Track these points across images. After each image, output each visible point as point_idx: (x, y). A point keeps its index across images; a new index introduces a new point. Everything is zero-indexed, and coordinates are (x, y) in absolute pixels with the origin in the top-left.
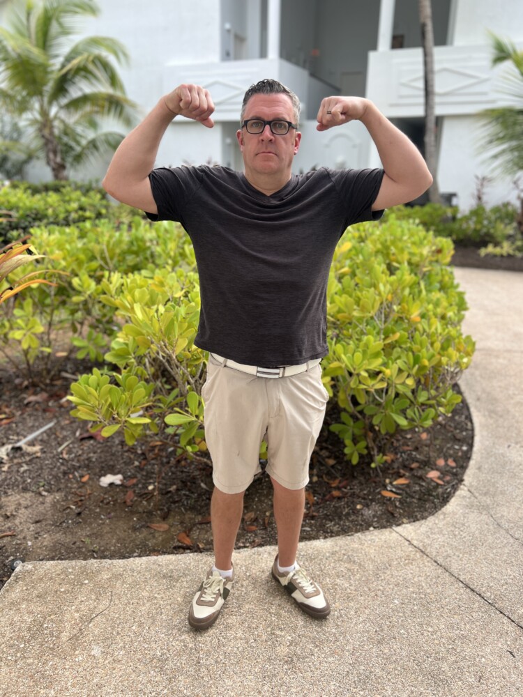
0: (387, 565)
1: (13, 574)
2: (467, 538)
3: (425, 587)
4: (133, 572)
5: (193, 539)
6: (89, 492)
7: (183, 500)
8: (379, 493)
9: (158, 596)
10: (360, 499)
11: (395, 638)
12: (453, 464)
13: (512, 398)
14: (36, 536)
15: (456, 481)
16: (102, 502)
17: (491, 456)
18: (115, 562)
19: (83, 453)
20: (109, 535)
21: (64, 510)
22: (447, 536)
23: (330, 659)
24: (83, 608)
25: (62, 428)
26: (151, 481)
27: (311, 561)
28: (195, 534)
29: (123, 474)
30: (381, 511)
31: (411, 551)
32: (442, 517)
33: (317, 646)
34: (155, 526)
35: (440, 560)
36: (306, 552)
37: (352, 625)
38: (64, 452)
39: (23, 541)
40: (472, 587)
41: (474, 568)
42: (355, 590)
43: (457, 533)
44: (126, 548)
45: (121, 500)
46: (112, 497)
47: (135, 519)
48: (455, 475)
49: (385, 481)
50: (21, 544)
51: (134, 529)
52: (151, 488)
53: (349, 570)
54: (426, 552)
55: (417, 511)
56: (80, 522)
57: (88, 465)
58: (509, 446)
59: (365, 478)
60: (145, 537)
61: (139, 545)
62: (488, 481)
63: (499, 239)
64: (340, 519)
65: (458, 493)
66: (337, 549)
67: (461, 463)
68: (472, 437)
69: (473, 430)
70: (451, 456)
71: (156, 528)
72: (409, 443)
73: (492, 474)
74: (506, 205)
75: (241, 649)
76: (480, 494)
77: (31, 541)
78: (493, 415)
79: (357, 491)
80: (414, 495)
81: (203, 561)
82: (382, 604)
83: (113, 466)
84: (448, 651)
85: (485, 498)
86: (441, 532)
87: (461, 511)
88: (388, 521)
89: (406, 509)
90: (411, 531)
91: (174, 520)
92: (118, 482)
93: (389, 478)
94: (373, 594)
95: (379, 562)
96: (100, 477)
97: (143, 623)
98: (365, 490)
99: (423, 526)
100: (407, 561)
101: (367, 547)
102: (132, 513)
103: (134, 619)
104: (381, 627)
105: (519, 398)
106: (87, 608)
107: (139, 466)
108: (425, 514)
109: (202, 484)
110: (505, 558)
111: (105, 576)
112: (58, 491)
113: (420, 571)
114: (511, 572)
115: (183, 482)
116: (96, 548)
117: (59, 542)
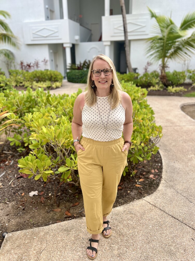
0: (144, 213)
1: (5, 239)
2: (168, 198)
3: (159, 219)
4: (52, 230)
5: (71, 213)
6: (26, 199)
7: (64, 198)
8: (135, 186)
9: (64, 239)
10: (128, 189)
11: (153, 241)
12: (157, 171)
13: (171, 144)
14: (9, 221)
15: (160, 178)
16: (32, 203)
17: (169, 167)
18: (44, 227)
19: (20, 184)
20: (38, 216)
21: (17, 208)
22: (161, 199)
23: (133, 253)
24: (37, 249)
25: (9, 174)
26: (50, 192)
27: (117, 215)
28: (72, 211)
29: (38, 190)
30: (137, 192)
31: (151, 206)
32: (158, 192)
33: (127, 248)
34: (56, 210)
35: (161, 209)
36: (115, 212)
37: (138, 238)
38: (12, 184)
39: (4, 224)
40: (174, 217)
41: (173, 209)
42: (135, 224)
43: (164, 197)
44: (46, 221)
45: (39, 201)
46: (36, 200)
47: (47, 208)
48: (159, 175)
49: (135, 181)
50: (3, 225)
51: (48, 212)
52: (50, 195)
53: (131, 217)
54: (156, 206)
55: (149, 191)
56: (25, 213)
57: (23, 189)
58: (174, 162)
59: (129, 181)
60: (52, 215)
61: (51, 219)
62: (170, 176)
63: (154, 84)
64: (123, 197)
65: (161, 182)
66: (125, 209)
67: (160, 170)
68: (161, 160)
69: (161, 157)
70: (156, 168)
71: (56, 211)
72: (141, 165)
73: (171, 173)
74: (155, 72)
75: (100, 254)
76: (169, 182)
77: (7, 223)
78: (166, 151)
79: (127, 186)
80: (147, 185)
81: (78, 222)
82: (146, 228)
83: (33, 188)
84: (172, 242)
85: (171, 183)
86: (159, 198)
87: (164, 189)
88: (140, 196)
89: (145, 190)
90: (149, 199)
91: (62, 206)
92: (37, 194)
93: (136, 179)
94: (142, 225)
95: (141, 212)
96: (29, 193)
97: (61, 251)
98: (129, 185)
99: (153, 196)
100: (150, 211)
101: (136, 207)
102: (45, 206)
103: (58, 249)
104: (148, 237)
105: (174, 144)
106: (38, 248)
107: (43, 187)
108: (152, 191)
109: (70, 191)
110: (182, 204)
111: (42, 234)
112: (13, 201)
113: (156, 214)
114: (186, 209)
115: (63, 191)
116: (34, 222)
117: (18, 222)
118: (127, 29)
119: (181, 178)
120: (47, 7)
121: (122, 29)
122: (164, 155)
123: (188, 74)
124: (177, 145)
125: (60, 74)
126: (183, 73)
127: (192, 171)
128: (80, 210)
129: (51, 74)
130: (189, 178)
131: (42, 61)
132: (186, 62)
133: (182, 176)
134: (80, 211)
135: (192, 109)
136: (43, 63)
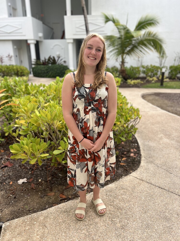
0: (134, 187)
1: (2, 229)
2: (152, 172)
3: (149, 191)
4: (52, 214)
5: (66, 195)
6: (15, 188)
7: (55, 182)
8: (119, 164)
9: (66, 220)
11: (149, 210)
12: (136, 150)
15: (139, 156)
16: (22, 190)
17: (145, 146)
18: (43, 212)
19: (5, 173)
20: (32, 202)
21: (8, 198)
22: (146, 173)
23: (134, 223)
24: (39, 233)
26: (39, 178)
27: (111, 192)
28: (66, 193)
29: (26, 178)
30: (122, 170)
31: (139, 181)
32: (141, 168)
33: (128, 220)
34: (49, 194)
35: (148, 181)
36: (108, 189)
37: (135, 210)
40: (161, 187)
41: (158, 181)
42: (129, 198)
43: (148, 172)
44: (42, 205)
45: (30, 188)
46: (26, 187)
47: (40, 194)
48: (138, 153)
49: (119, 160)
51: (41, 198)
52: (40, 180)
53: (124, 192)
54: (143, 180)
55: (133, 168)
56: (17, 201)
58: (148, 142)
60: (47, 199)
61: (46, 203)
62: (148, 153)
65: (142, 159)
66: (117, 186)
67: (138, 149)
68: (137, 141)
69: (136, 138)
70: (134, 148)
71: (50, 195)
72: (120, 146)
73: (148, 151)
74: (115, 67)
75: (105, 229)
76: (148, 158)
80: (130, 162)
81: (75, 202)
82: (140, 200)
83: (21, 176)
84: (165, 209)
85: (150, 159)
86: (143, 172)
87: (146, 165)
88: (126, 173)
89: (130, 168)
90: (135, 174)
91: (55, 190)
92: (26, 181)
94: (135, 198)
95: (131, 187)
96: (17, 181)
97: (66, 231)
99: (138, 172)
100: (139, 184)
101: (125, 183)
102: (37, 192)
103: (62, 231)
104: (143, 208)
105: (143, 126)
106: (41, 233)
107: (31, 173)
108: (136, 168)
109: (60, 175)
110: (164, 176)
111: (42, 218)
112: (1, 190)
113: (144, 186)
114: (168, 180)
115: (52, 176)
116: (29, 209)
117: (12, 211)
118: (88, 28)
119: (157, 154)
120: (9, 4)
121: (84, 28)
122: (139, 137)
123: (142, 69)
124: (147, 127)
125: (27, 69)
126: (138, 68)
127: (165, 148)
128: (74, 192)
129: (17, 69)
130: (164, 154)
131: (7, 57)
132: (140, 59)
133: (158, 152)
134: (74, 193)
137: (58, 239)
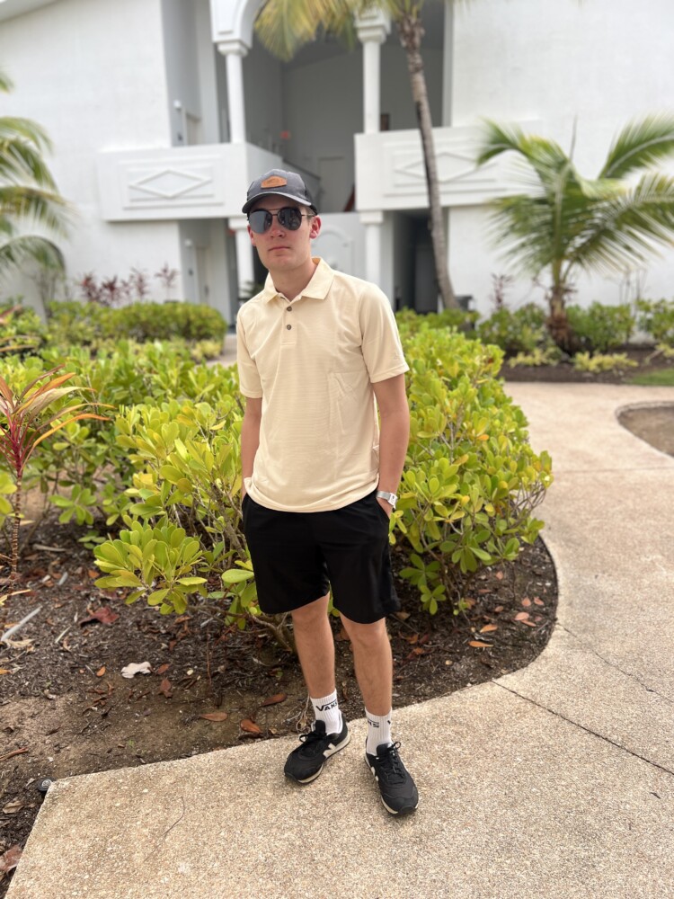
0: (498, 722)
1: (47, 796)
2: (577, 680)
3: (546, 739)
4: (202, 771)
5: (261, 725)
6: (111, 687)
7: (236, 682)
8: (467, 644)
9: (241, 794)
10: (447, 655)
11: (528, 798)
12: (541, 603)
13: (587, 524)
14: (56, 749)
15: (548, 622)
16: (131, 697)
17: (580, 590)
18: (175, 763)
19: (90, 642)
20: (152, 735)
21: (84, 713)
22: (554, 681)
23: (464, 832)
24: (151, 822)
25: (53, 614)
26: (189, 664)
28: (262, 719)
29: (149, 660)
30: (475, 664)
31: (520, 703)
32: (543, 662)
33: (445, 821)
34: (209, 716)
35: (554, 709)
36: (402, 720)
37: (478, 792)
38: (65, 642)
39: (41, 758)
40: (595, 732)
41: (592, 711)
42: (470, 754)
43: (564, 677)
44: (180, 747)
45: (156, 691)
46: (143, 689)
47: (181, 711)
48: (546, 614)
49: (470, 630)
50: (39, 761)
51: (185, 724)
52: (190, 672)
53: (457, 733)
54: (537, 702)
55: (515, 659)
56: (110, 725)
57: (100, 655)
58: (596, 577)
59: (447, 629)
60: (199, 731)
61: (196, 741)
62: (584, 617)
63: (528, 346)
64: (430, 679)
65: (554, 634)
66: (437, 712)
67: (549, 600)
68: (554, 571)
69: (552, 562)
70: (536, 595)
71: (210, 719)
72: (486, 585)
73: (586, 608)
74: (531, 306)
75: (358, 837)
76: (579, 632)
77: (52, 756)
78: (570, 544)
79: (442, 646)
80: (506, 641)
82: (504, 764)
83: (134, 652)
84: (589, 803)
85: (585, 636)
86: (547, 678)
87: (563, 653)
88: (485, 674)
89: (502, 658)
90: (514, 681)
91: (231, 706)
92: (146, 671)
93: (474, 626)
94: (491, 755)
95: (488, 720)
96: (120, 668)
97: (232, 827)
98: (450, 643)
99: (526, 674)
100: (518, 715)
101: (470, 705)
102: (176, 705)
103: (220, 824)
104: (510, 788)
105: (594, 523)
106: (157, 821)
107: (168, 649)
108: (525, 661)
109: (255, 660)
110: (622, 696)
111: (168, 780)
112: (69, 690)
113: (536, 724)
114: (633, 710)
115: (231, 660)
116: (140, 752)
117: (89, 752)
118: (435, 173)
119: (619, 621)
120: (177, 104)
121: (421, 171)
122: (564, 557)
123: (639, 315)
124: (605, 527)
125: (218, 314)
126: (623, 310)
127: (656, 601)
128: (289, 717)
129: (186, 315)
130: (645, 621)
131: (159, 275)
132: (633, 277)
133: (621, 616)
134: (289, 720)
135: (654, 422)
136: (159, 279)
137: (205, 844)
